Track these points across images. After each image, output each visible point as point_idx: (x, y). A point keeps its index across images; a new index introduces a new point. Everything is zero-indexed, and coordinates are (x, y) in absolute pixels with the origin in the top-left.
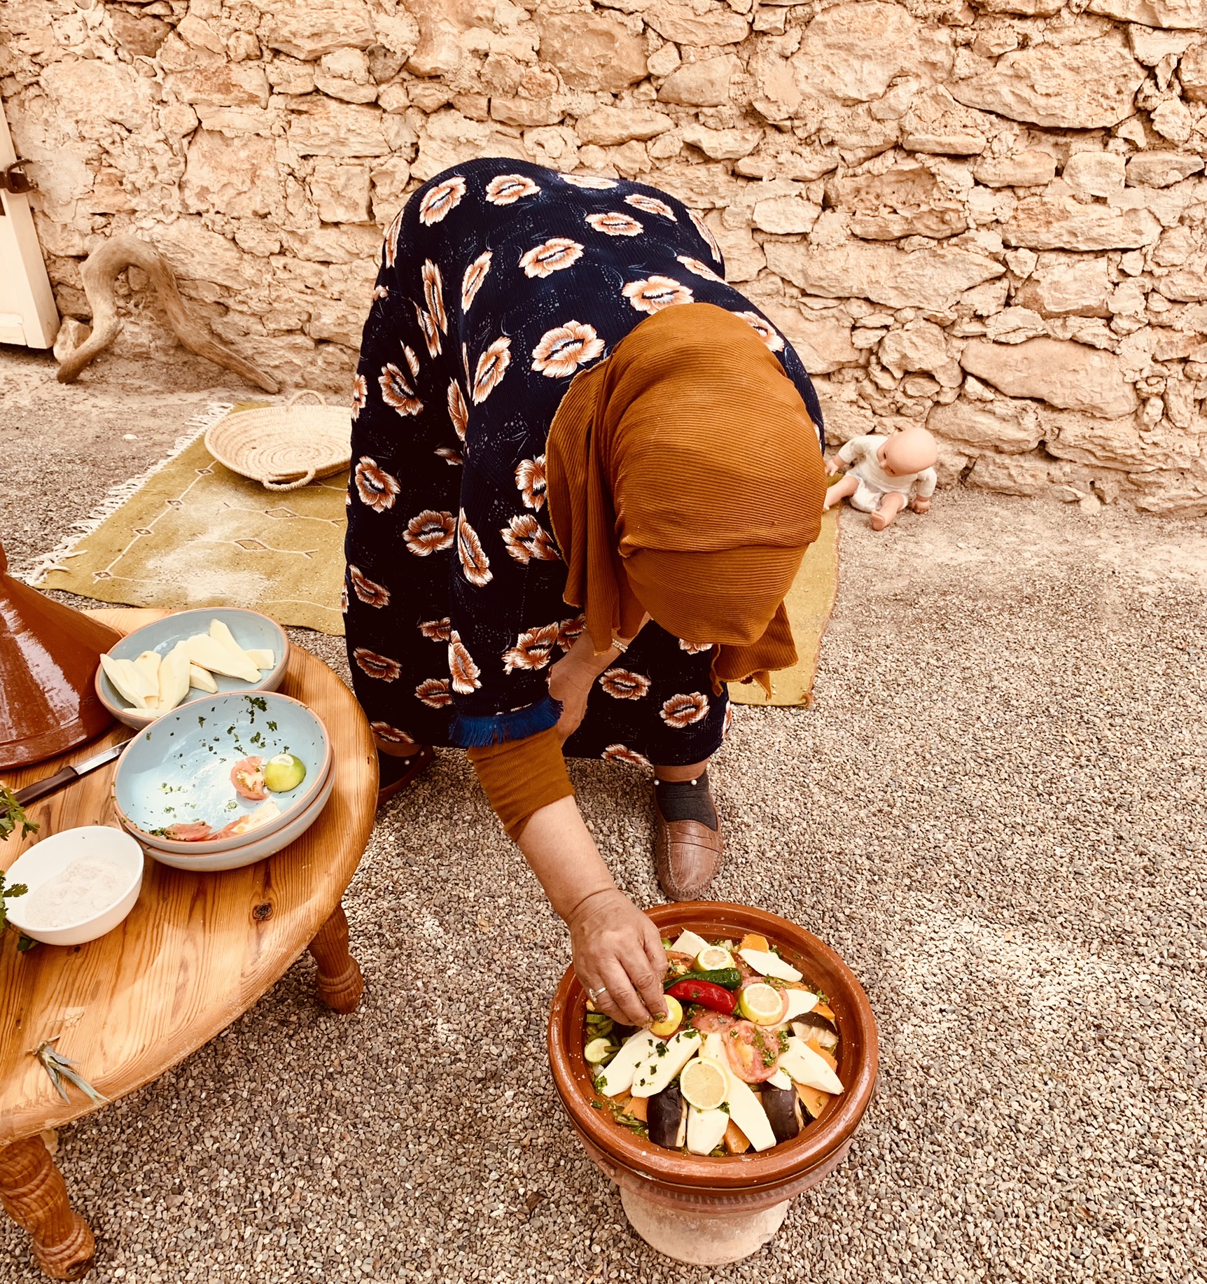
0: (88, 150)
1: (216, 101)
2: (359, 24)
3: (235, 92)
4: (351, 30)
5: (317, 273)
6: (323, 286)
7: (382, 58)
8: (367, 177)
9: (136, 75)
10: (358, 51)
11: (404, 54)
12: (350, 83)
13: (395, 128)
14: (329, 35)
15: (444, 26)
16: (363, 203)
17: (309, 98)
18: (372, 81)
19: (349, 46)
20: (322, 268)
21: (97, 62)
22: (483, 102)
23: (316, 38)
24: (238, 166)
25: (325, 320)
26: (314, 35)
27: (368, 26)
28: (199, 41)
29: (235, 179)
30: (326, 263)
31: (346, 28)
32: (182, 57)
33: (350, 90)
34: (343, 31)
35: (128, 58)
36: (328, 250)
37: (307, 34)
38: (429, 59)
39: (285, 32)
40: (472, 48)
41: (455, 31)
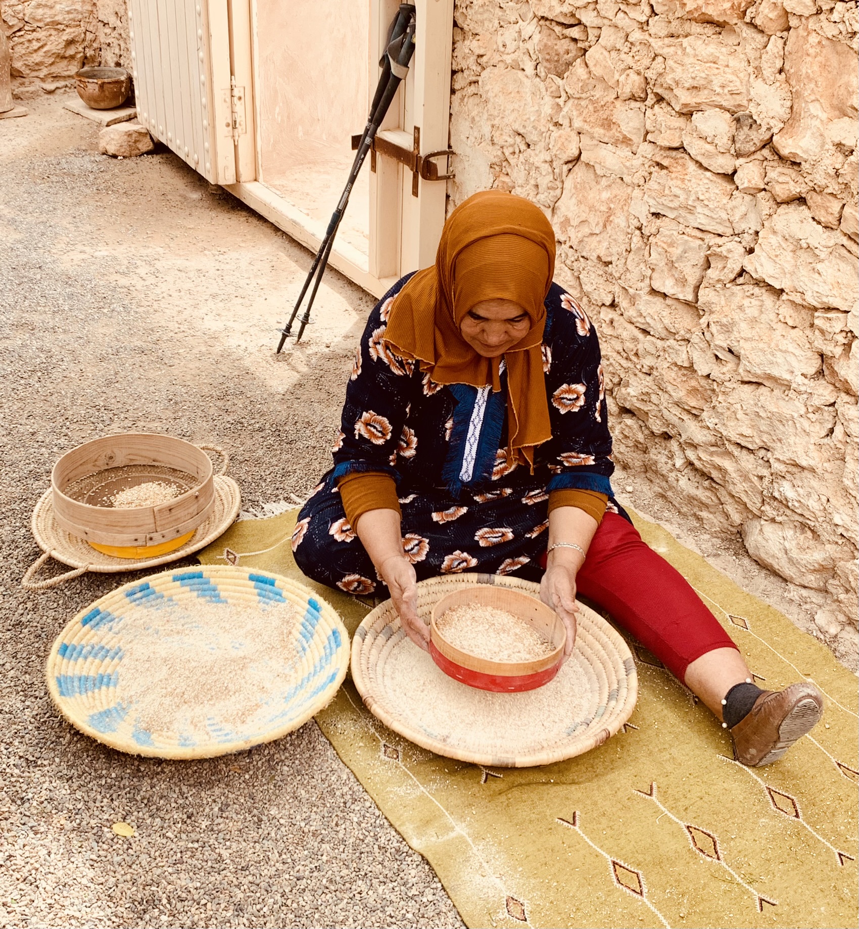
0: (493, 154)
1: (596, 135)
2: (737, 85)
3: (614, 131)
4: (726, 91)
5: (635, 339)
6: (636, 354)
7: (746, 129)
8: (703, 254)
9: (544, 93)
10: (728, 115)
11: (769, 129)
12: (710, 148)
13: (743, 209)
14: (706, 92)
15: (814, 109)
16: (692, 281)
17: (674, 153)
18: (733, 152)
19: (721, 107)
20: (640, 336)
21: (520, 73)
22: (835, 206)
23: (695, 91)
24: (597, 205)
25: (631, 391)
26: (694, 88)
27: (744, 91)
28: (597, 71)
29: (593, 219)
30: (645, 332)
31: (723, 87)
32: (581, 84)
33: (709, 156)
34: (719, 90)
35: (543, 74)
36: (648, 320)
37: (687, 85)
38: (790, 141)
39: (669, 79)
40: (837, 141)
41: (824, 116)
